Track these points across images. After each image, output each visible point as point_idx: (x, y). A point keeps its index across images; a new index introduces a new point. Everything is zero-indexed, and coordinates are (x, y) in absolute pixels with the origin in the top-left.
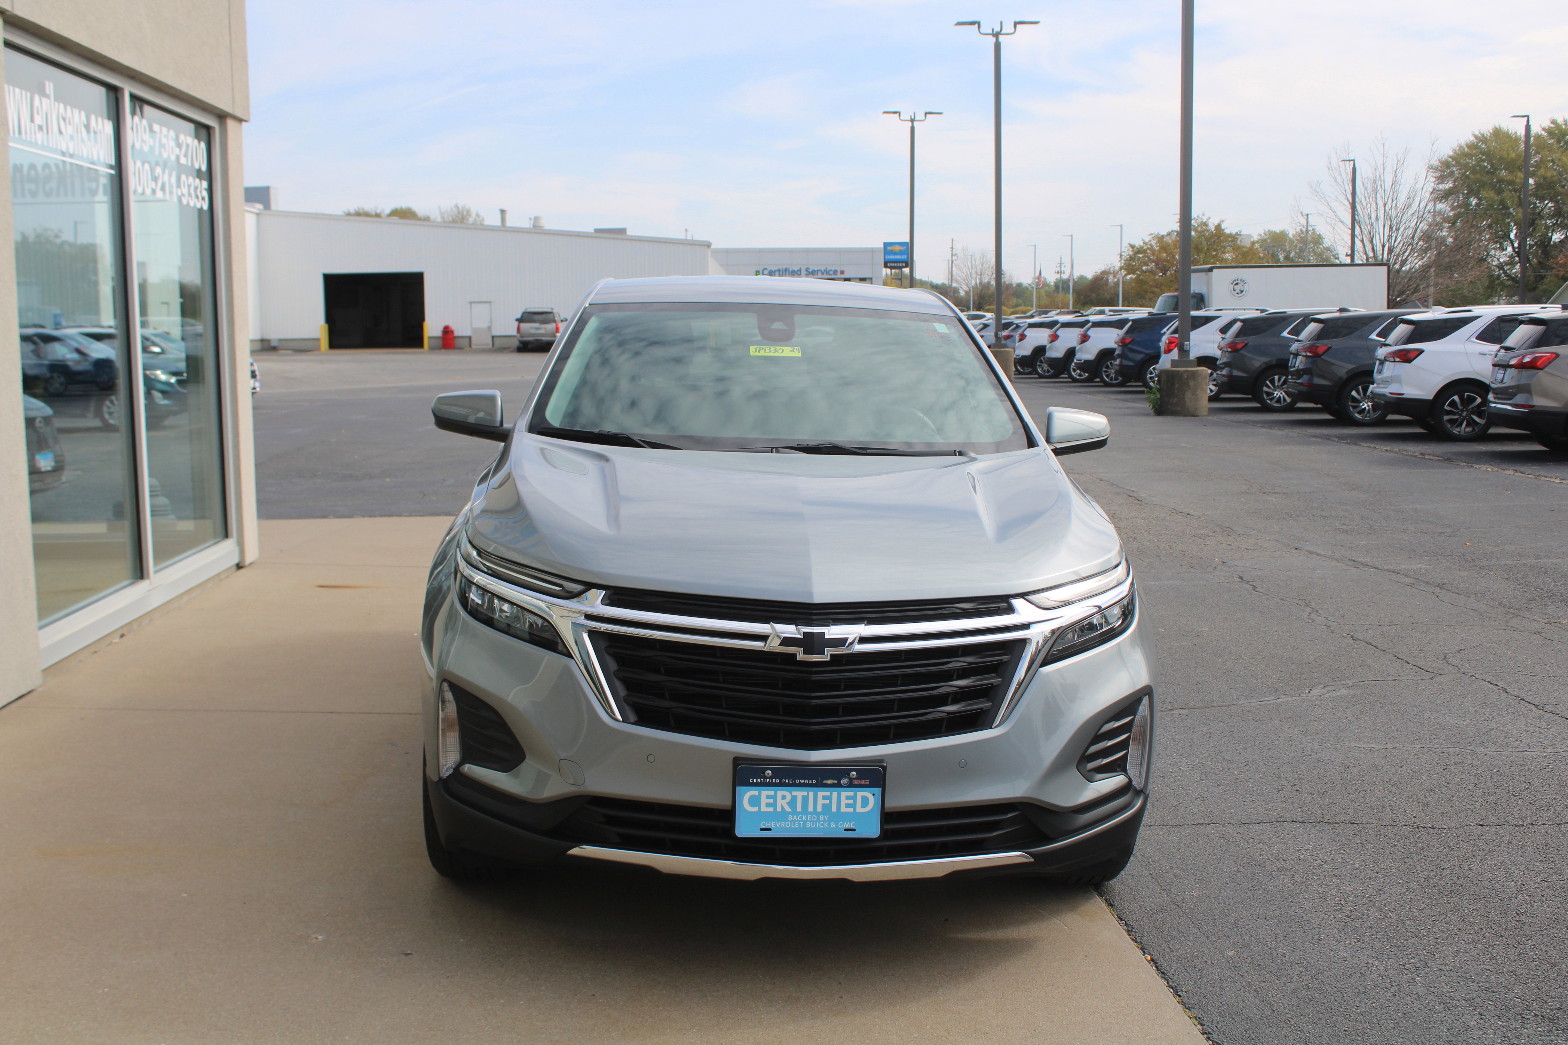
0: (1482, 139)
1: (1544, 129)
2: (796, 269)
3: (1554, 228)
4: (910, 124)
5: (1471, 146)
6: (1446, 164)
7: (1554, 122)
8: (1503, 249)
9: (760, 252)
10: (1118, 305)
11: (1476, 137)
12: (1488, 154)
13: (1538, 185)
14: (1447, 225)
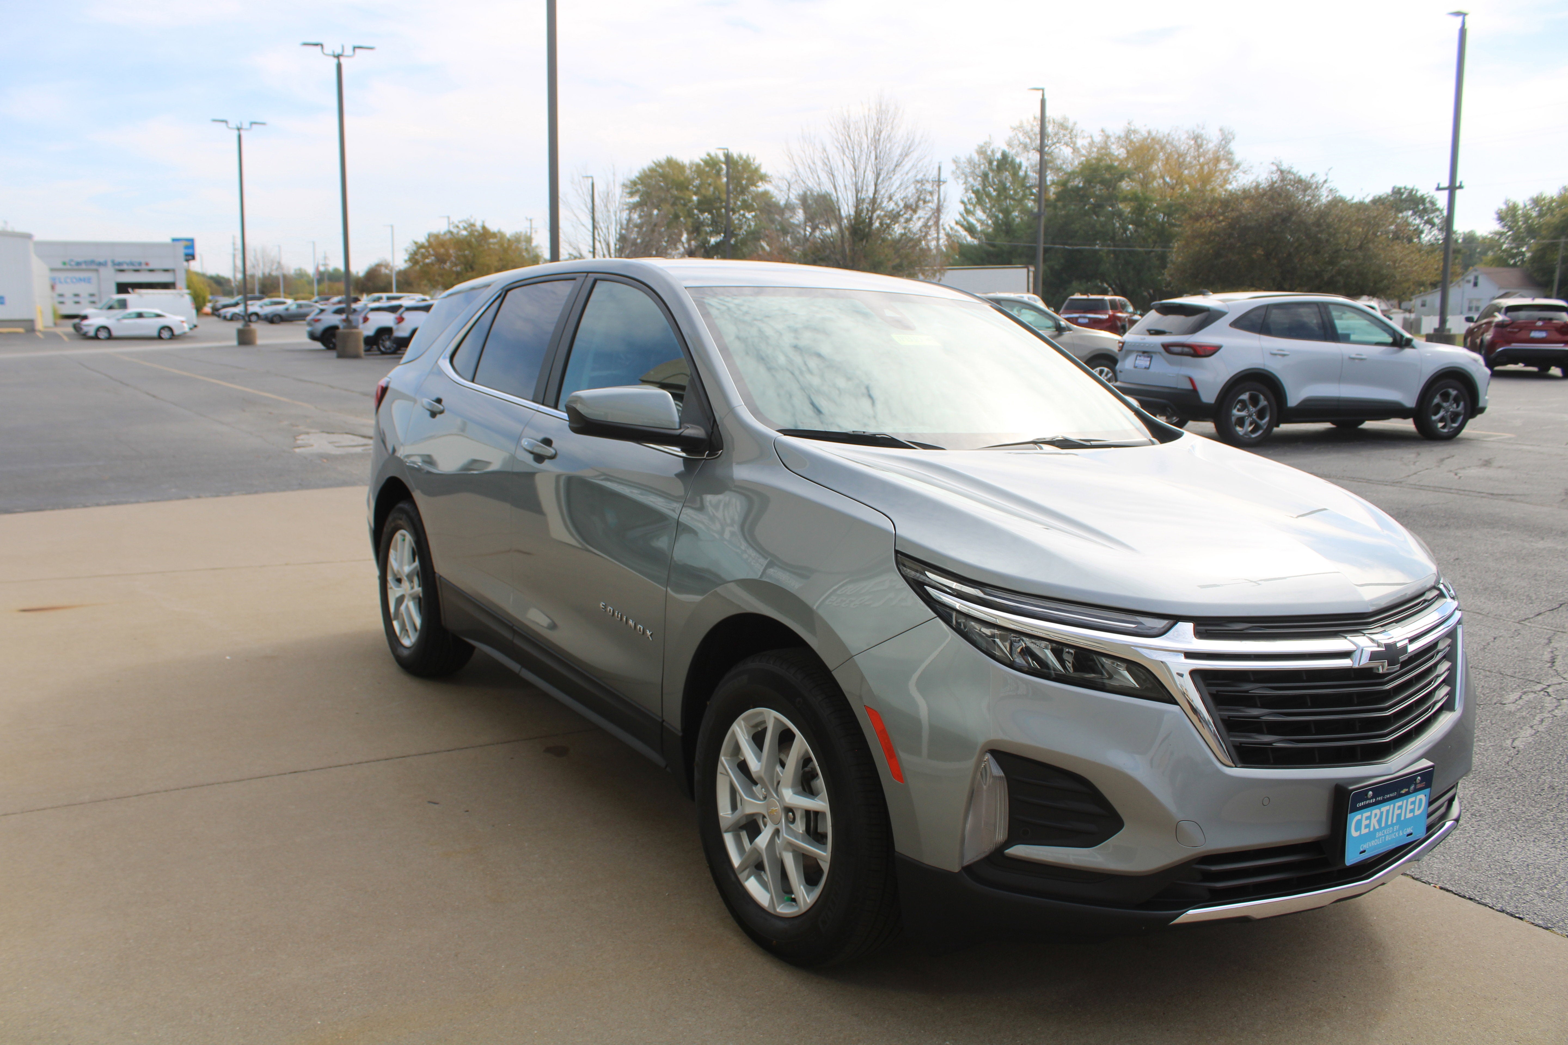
0: (659, 165)
1: (702, 160)
2: (102, 260)
3: (711, 234)
4: (236, 133)
5: (652, 170)
6: (634, 183)
7: (709, 155)
8: (677, 249)
9: (66, 245)
10: (391, 291)
11: (655, 163)
12: (664, 176)
13: (700, 202)
14: (636, 229)
